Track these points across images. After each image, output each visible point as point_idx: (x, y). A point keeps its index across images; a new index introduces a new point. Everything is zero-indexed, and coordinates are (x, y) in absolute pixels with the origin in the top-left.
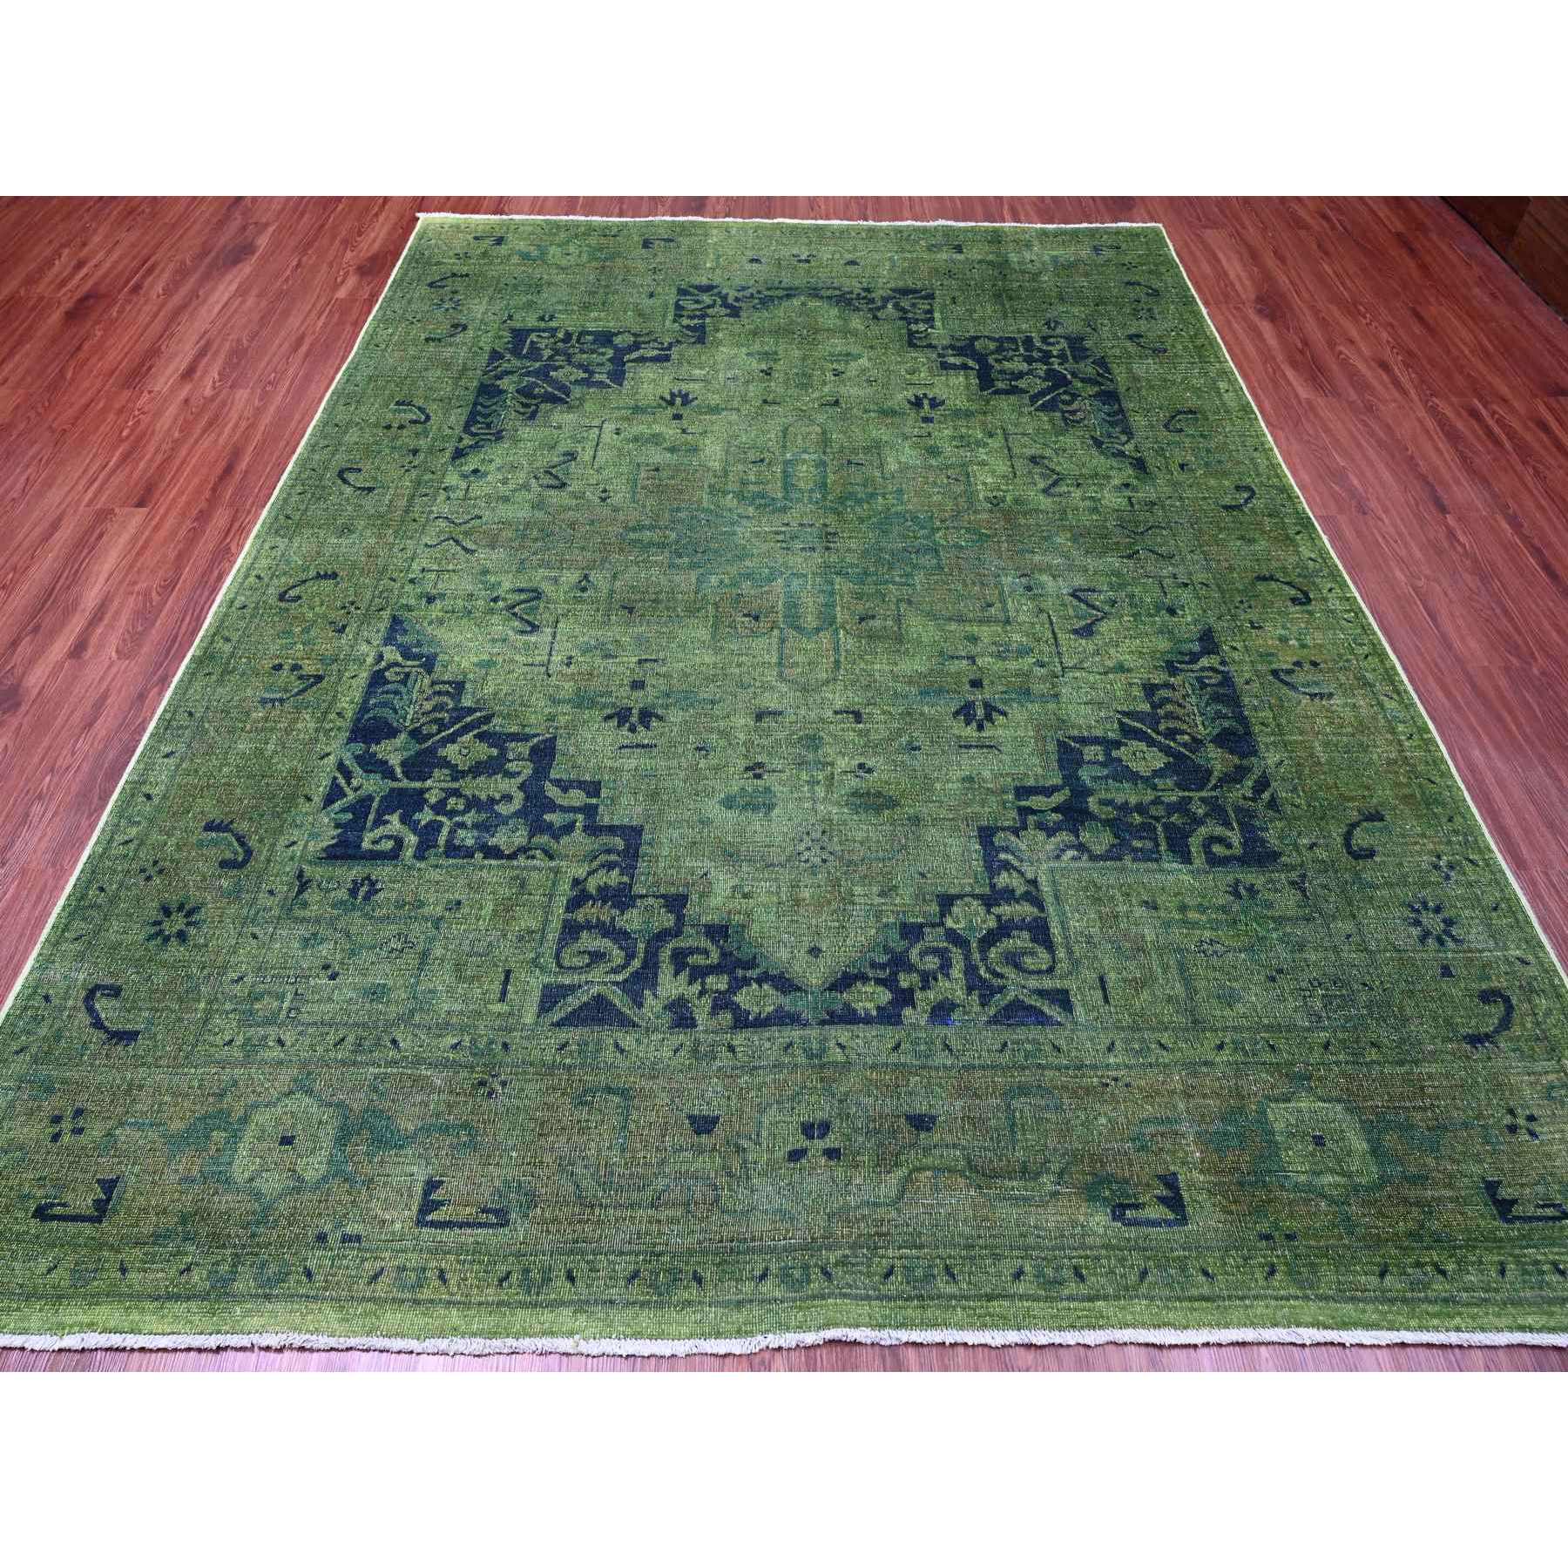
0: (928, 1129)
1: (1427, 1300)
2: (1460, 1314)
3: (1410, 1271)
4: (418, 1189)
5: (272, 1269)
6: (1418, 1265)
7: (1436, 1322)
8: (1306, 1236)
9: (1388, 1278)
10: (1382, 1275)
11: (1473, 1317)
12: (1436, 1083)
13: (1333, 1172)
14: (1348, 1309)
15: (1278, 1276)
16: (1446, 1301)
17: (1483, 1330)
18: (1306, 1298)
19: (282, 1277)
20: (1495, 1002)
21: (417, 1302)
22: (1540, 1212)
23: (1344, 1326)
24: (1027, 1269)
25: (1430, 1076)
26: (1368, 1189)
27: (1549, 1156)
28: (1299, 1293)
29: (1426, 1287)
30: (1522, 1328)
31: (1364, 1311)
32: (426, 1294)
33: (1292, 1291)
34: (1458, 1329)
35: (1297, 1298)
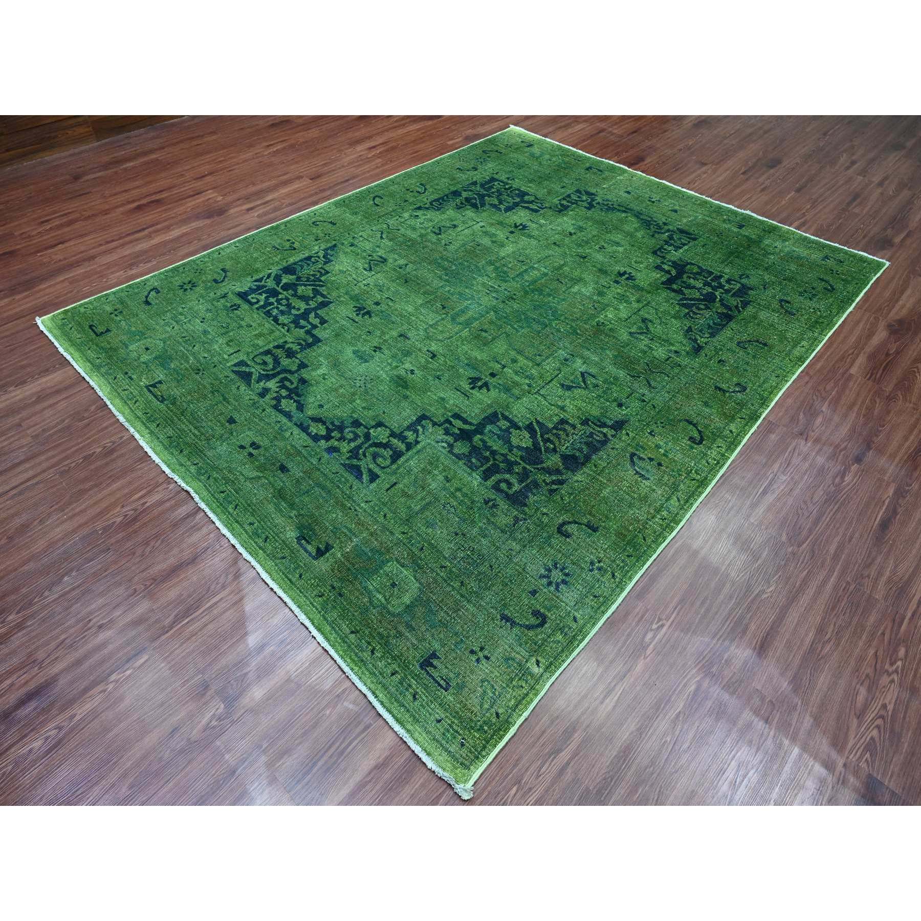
0: (283, 472)
1: (356, 655)
2: (360, 668)
3: (363, 641)
4: (156, 381)
5: (111, 371)
6: (369, 643)
7: (349, 660)
8: (346, 600)
9: (353, 635)
10: (352, 632)
11: (363, 673)
12: (466, 613)
13: (385, 597)
14: (328, 628)
15: (320, 599)
16: (362, 661)
17: (360, 678)
18: (320, 612)
19: (110, 374)
20: (537, 618)
21: (125, 402)
22: (439, 679)
23: (319, 630)
24: (255, 525)
25: (467, 610)
26: (389, 612)
27: (472, 672)
28: (320, 609)
29: (362, 651)
30: (374, 693)
31: (331, 634)
32: (129, 402)
33: (318, 607)
34: (352, 669)
35: (317, 609)
